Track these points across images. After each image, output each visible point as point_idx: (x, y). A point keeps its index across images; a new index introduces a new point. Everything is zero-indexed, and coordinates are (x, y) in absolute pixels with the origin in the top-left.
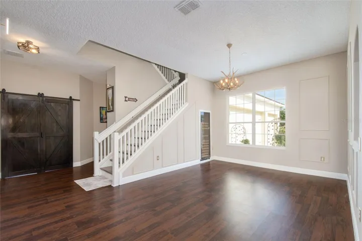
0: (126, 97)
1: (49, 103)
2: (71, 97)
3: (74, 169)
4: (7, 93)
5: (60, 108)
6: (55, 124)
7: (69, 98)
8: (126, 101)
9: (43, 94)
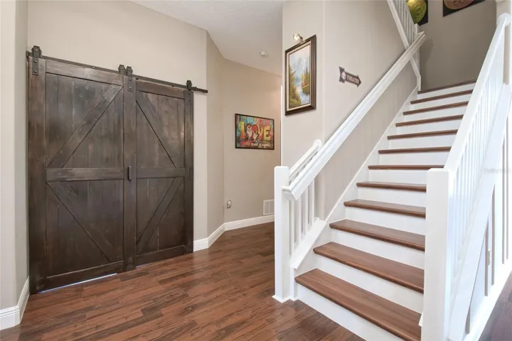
0: (342, 70)
1: (144, 94)
2: (189, 82)
3: (195, 255)
4: (45, 58)
5: (165, 108)
6: (157, 146)
7: (184, 84)
8: (341, 80)
9: (129, 68)
